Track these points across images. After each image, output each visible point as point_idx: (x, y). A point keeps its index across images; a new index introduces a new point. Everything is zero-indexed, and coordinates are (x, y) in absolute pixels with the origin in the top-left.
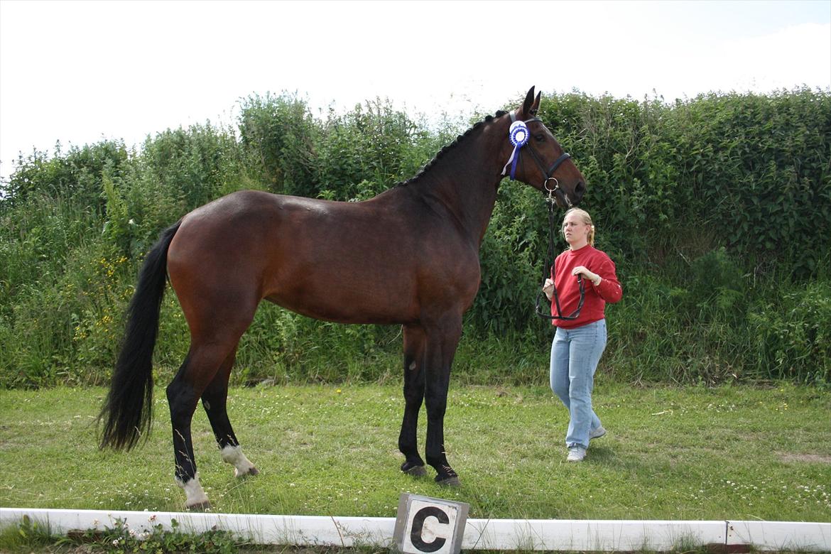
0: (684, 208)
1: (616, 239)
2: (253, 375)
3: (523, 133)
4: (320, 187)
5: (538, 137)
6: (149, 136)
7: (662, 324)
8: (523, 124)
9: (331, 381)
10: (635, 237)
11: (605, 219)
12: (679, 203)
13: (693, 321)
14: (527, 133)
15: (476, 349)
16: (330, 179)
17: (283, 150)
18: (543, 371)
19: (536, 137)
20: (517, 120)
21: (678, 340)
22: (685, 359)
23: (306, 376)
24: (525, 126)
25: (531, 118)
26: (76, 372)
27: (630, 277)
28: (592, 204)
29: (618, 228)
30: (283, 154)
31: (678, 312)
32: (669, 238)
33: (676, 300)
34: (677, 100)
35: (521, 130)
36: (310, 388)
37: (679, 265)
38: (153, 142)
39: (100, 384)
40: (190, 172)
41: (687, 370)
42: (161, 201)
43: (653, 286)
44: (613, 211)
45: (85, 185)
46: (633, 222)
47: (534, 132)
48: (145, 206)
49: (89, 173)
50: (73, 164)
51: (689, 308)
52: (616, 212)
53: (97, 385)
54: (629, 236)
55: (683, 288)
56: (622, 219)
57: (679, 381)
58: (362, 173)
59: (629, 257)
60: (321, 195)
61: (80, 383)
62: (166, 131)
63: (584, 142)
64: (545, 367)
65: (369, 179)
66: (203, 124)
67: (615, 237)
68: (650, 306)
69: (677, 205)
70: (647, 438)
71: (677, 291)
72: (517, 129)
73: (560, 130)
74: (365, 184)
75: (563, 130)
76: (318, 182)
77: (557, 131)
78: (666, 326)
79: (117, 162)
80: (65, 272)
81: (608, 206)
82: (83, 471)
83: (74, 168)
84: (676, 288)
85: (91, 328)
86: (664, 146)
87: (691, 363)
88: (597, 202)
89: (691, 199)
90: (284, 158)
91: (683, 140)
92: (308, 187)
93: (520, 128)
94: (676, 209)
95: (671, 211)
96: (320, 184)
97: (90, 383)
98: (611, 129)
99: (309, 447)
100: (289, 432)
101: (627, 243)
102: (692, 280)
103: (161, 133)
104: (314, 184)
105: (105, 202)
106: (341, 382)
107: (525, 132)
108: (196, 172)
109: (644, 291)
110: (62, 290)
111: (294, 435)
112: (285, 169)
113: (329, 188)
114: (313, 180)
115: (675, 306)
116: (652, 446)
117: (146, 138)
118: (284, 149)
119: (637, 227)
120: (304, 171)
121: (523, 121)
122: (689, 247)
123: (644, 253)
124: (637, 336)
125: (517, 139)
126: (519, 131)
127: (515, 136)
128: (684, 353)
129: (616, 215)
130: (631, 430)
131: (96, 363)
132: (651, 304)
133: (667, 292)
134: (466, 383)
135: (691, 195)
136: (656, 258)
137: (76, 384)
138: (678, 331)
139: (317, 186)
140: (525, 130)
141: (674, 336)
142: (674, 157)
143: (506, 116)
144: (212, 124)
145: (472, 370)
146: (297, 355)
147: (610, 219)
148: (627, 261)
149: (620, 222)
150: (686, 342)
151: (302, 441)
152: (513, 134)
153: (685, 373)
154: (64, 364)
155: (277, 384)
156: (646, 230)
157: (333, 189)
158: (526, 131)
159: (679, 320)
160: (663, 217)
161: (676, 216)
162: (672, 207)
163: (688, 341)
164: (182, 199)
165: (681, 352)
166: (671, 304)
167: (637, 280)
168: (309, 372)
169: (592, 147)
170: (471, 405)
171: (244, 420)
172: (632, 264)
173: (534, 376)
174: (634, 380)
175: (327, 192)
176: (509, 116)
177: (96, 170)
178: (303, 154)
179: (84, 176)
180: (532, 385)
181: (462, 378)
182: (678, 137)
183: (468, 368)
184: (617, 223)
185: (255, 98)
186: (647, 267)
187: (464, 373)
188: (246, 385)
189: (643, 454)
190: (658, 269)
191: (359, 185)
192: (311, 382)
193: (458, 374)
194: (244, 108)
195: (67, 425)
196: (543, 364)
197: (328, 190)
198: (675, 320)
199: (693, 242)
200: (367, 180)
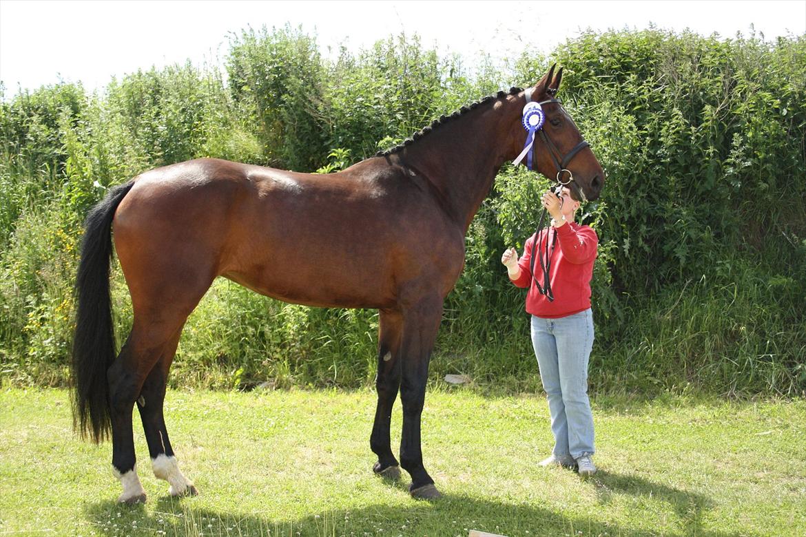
0: (789, 175)
1: (701, 214)
2: (247, 376)
3: (537, 116)
4: (330, 144)
5: (555, 122)
6: (114, 78)
7: (760, 322)
8: (538, 106)
9: (346, 385)
10: (726, 211)
11: (688, 188)
12: (782, 168)
13: (799, 318)
14: (541, 117)
15: (526, 349)
16: (343, 134)
17: (284, 97)
18: (611, 376)
19: (551, 121)
20: (532, 101)
21: (781, 341)
22: (791, 365)
23: (315, 378)
24: (540, 108)
25: (548, 99)
26: (26, 370)
27: (719, 262)
28: (672, 169)
29: (703, 199)
30: (284, 102)
31: (781, 305)
32: (769, 213)
33: (778, 291)
34: (779, 38)
35: (536, 113)
36: (320, 394)
37: (781, 247)
38: (120, 85)
39: (57, 385)
40: (169, 123)
41: (795, 379)
42: (132, 159)
43: (748, 274)
44: (698, 179)
45: (36, 137)
46: (724, 191)
47: (551, 116)
48: (111, 166)
49: (41, 123)
50: (21, 112)
51: (795, 301)
52: (702, 179)
53: (53, 386)
54: (718, 209)
55: (787, 276)
56: (710, 189)
57: (784, 393)
58: (383, 127)
59: (718, 236)
60: (333, 154)
61: (33, 384)
62: (136, 73)
63: (663, 92)
64: (612, 372)
65: (392, 134)
66: (183, 65)
67: (700, 211)
68: (745, 299)
69: (780, 172)
70: (754, 465)
71: (781, 280)
72: (530, 112)
73: (632, 76)
74: (388, 142)
75: (636, 76)
76: (328, 138)
77: (628, 77)
78: (765, 323)
79: (76, 110)
80: (11, 245)
81: (692, 173)
82: (49, 494)
83: (23, 117)
84: (778, 275)
85: (46, 315)
86: (766, 96)
87: (799, 370)
88: (680, 166)
89: (798, 165)
90: (286, 108)
91: (790, 89)
92: (315, 144)
93: (534, 111)
94: (778, 177)
95: (772, 180)
96: (331, 141)
97: (44, 385)
98: (697, 75)
99: (330, 469)
100: (301, 449)
101: (715, 218)
102: (798, 266)
103: (130, 75)
104: (322, 141)
105: (62, 158)
106: (358, 386)
107: (539, 115)
108: (175, 123)
109: (737, 279)
110: (8, 268)
111: (309, 453)
112: (286, 121)
113: (341, 145)
114: (322, 136)
115: (777, 298)
116: (761, 475)
117: (110, 81)
118: (286, 95)
119: (729, 198)
120: (311, 123)
121: (538, 102)
122: (794, 224)
123: (737, 230)
124: (729, 335)
125: (530, 123)
126: (533, 113)
127: (528, 120)
128: (790, 357)
129: (702, 183)
130: (731, 454)
131: (50, 360)
132: (746, 295)
133: (766, 280)
134: (514, 390)
135: (797, 159)
136: (751, 237)
137: (27, 385)
138: (781, 330)
139: (326, 143)
140: (540, 113)
141: (776, 337)
142: (777, 110)
143: (520, 95)
144: (194, 65)
145: (520, 374)
146: (304, 352)
147: (694, 188)
148: (716, 242)
149: (707, 192)
150: (791, 344)
151: (320, 461)
152: (526, 117)
153: (792, 383)
154: (12, 360)
155: (279, 388)
156: (740, 202)
157: (347, 147)
158: (541, 115)
159: (782, 315)
160: (764, 186)
161: (778, 186)
162: (774, 173)
163: (794, 343)
164: (158, 157)
165: (785, 356)
166: (772, 295)
167: (728, 265)
168: (318, 374)
169: (673, 97)
170: (524, 418)
171: (244, 432)
172: (723, 245)
173: (600, 383)
174: (726, 391)
175: (340, 151)
176: (524, 95)
177: (50, 121)
178: (310, 102)
179: (36, 127)
180: (597, 393)
181: (509, 383)
182: (783, 85)
183: (516, 371)
184: (702, 194)
185: (248, 32)
186: (740, 249)
187: (511, 378)
188: (241, 389)
189: (752, 484)
190: (753, 251)
191: (381, 142)
192: (321, 386)
193: (504, 379)
194: (234, 45)
195: (23, 437)
196: (609, 368)
197: (341, 148)
198: (777, 316)
199: (799, 218)
200: (391, 136)
